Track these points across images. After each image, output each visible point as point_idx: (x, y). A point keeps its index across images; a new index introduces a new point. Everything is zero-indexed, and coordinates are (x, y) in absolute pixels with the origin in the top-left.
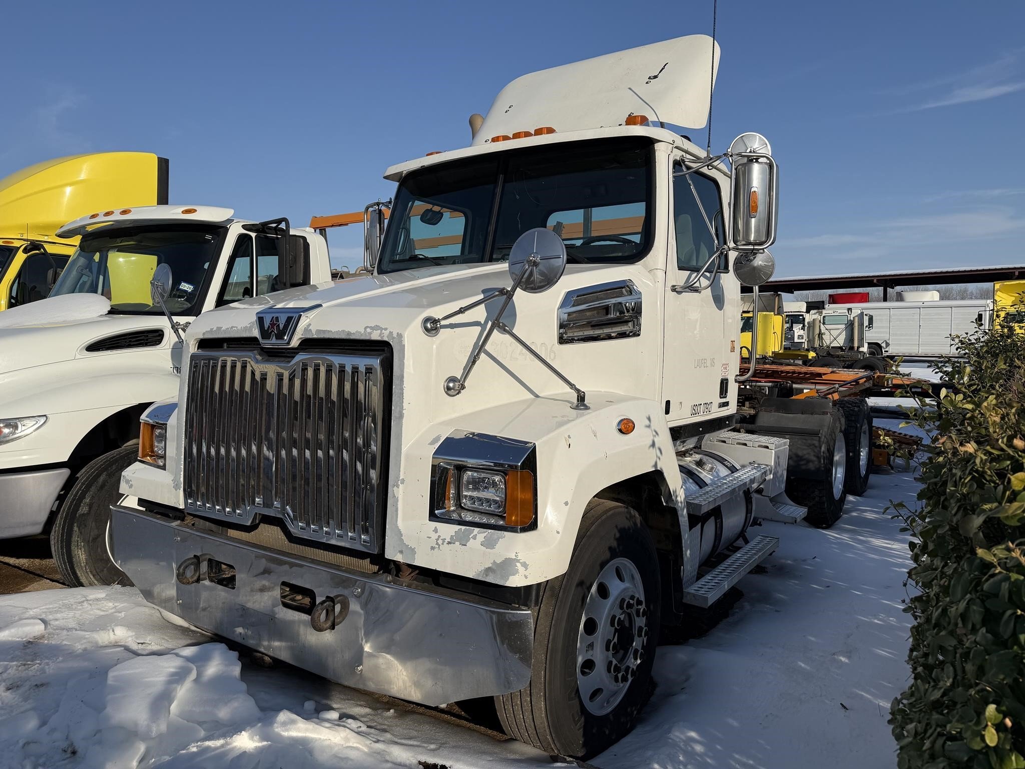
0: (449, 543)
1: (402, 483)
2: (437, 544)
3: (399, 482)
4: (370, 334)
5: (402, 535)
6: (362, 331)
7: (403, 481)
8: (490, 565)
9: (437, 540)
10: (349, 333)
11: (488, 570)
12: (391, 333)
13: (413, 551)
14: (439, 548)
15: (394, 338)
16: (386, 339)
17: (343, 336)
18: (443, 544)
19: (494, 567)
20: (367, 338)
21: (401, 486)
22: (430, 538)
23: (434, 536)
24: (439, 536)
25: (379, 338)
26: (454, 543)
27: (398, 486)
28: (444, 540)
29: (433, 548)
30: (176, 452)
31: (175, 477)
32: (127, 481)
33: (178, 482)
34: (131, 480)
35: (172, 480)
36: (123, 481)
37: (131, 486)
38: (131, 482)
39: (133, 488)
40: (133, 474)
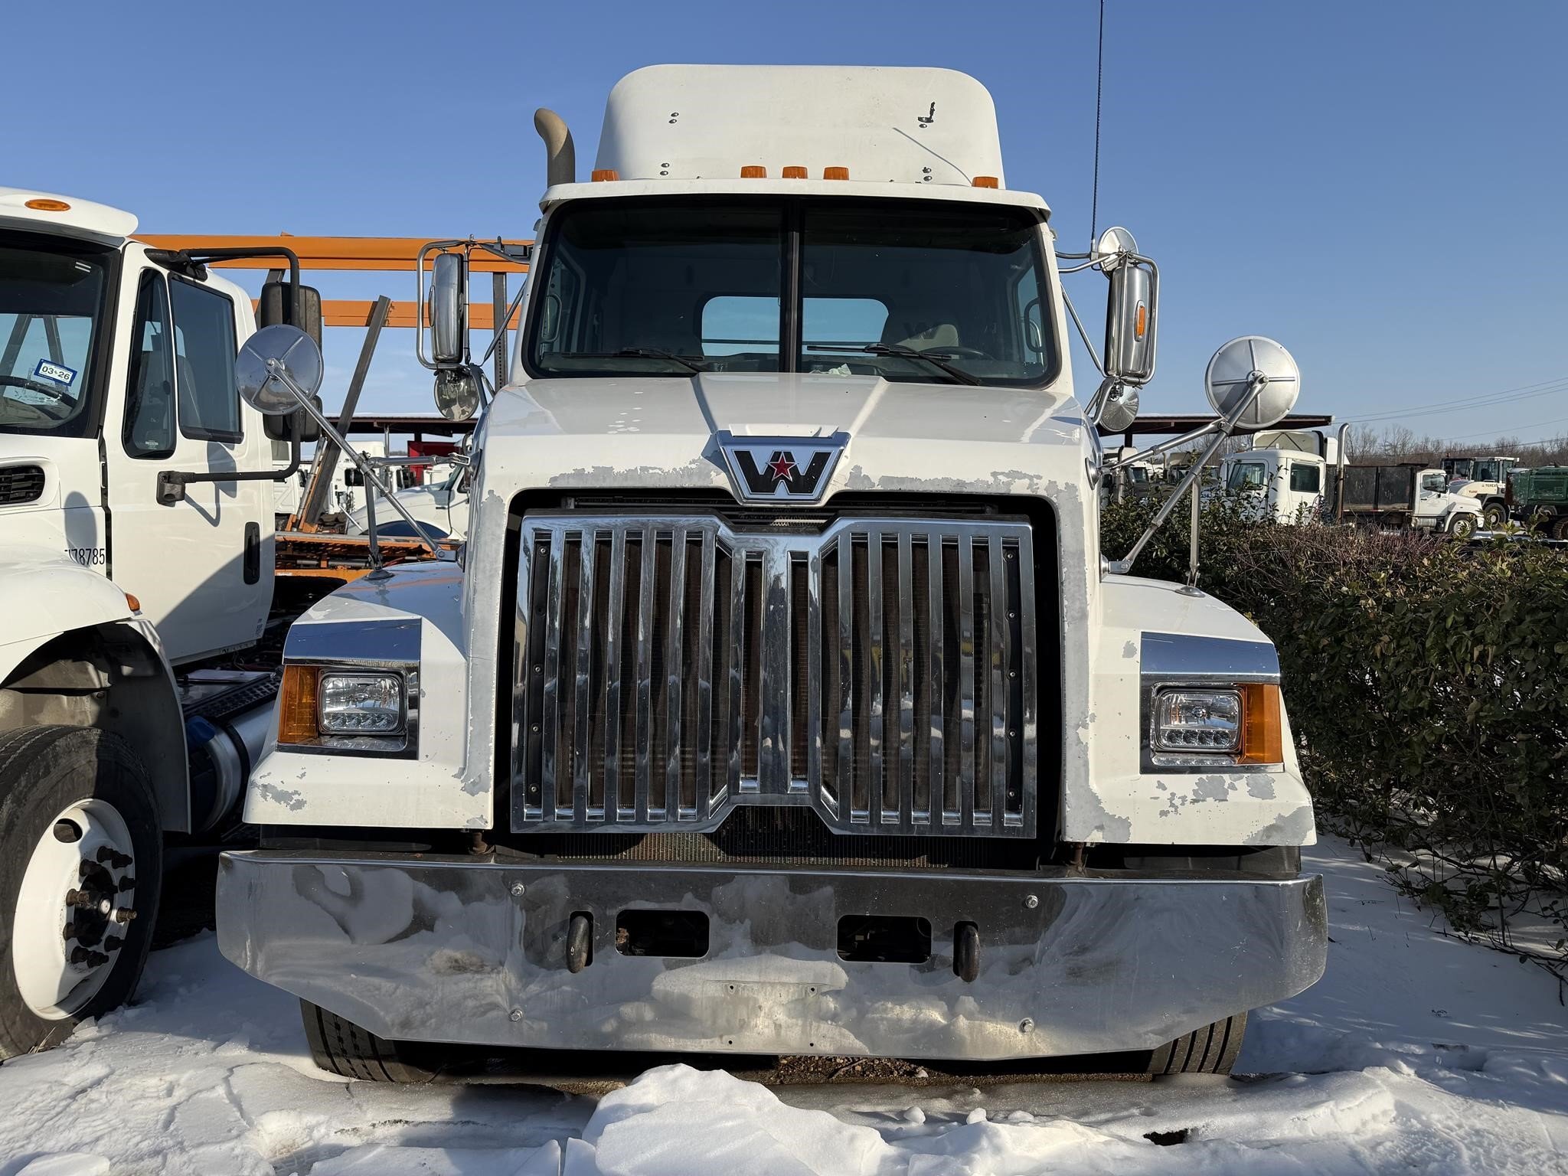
0: (1194, 801)
1: (1093, 720)
2: (1172, 805)
3: (1088, 719)
4: (1009, 484)
5: (1100, 802)
6: (991, 480)
7: (1094, 717)
8: (1274, 822)
9: (1171, 800)
10: (960, 483)
11: (1270, 830)
12: (1052, 484)
13: (1125, 823)
14: (1176, 811)
15: (1059, 491)
16: (1042, 492)
17: (947, 488)
18: (1183, 804)
19: (1280, 823)
20: (1002, 490)
21: (1091, 725)
22: (1157, 798)
23: (1165, 796)
24: (1173, 795)
25: (1028, 492)
26: (1204, 801)
27: (1085, 726)
28: (1184, 799)
29: (1164, 813)
30: (470, 717)
31: (464, 769)
32: (282, 797)
33: (479, 776)
34: (296, 792)
35: (454, 776)
36: (265, 797)
37: (300, 804)
38: (296, 797)
39: (306, 808)
40: (301, 778)
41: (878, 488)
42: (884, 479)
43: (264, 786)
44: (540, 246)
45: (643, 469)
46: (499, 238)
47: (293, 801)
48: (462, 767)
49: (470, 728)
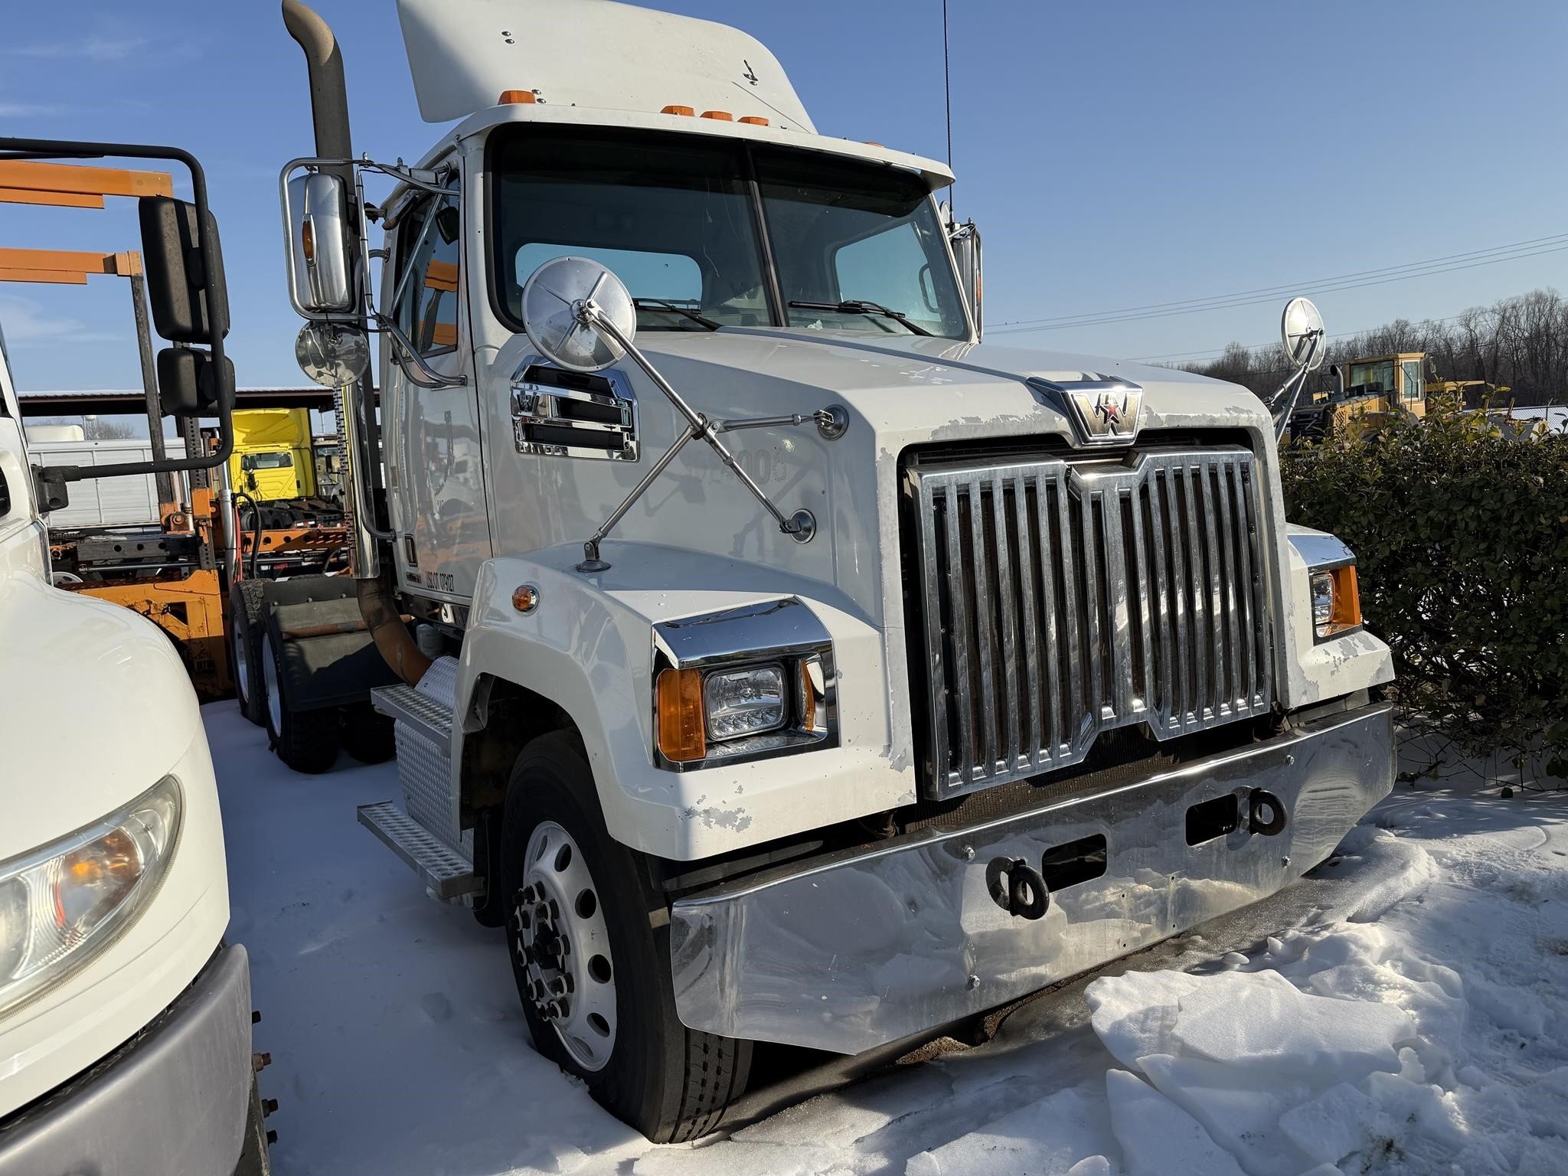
0: (1345, 660)
2: (1336, 665)
3: (1293, 608)
4: (1238, 418)
5: (1303, 672)
6: (1228, 415)
9: (1335, 662)
11: (1378, 673)
12: (1259, 417)
13: (1316, 686)
14: (1338, 670)
18: (1340, 663)
19: (1382, 666)
22: (1328, 662)
23: (1331, 659)
24: (1334, 658)
26: (1349, 659)
27: (1292, 614)
28: (1340, 659)
29: (1333, 673)
30: (891, 691)
31: (889, 746)
32: (726, 819)
33: (905, 750)
34: (740, 810)
35: (881, 756)
36: (708, 824)
37: (746, 822)
38: (740, 815)
39: (752, 825)
40: (740, 792)
41: (1165, 426)
42: (1169, 418)
43: (706, 812)
44: (481, 174)
45: (1004, 417)
46: (400, 160)
47: (739, 821)
48: (886, 744)
49: (892, 702)
